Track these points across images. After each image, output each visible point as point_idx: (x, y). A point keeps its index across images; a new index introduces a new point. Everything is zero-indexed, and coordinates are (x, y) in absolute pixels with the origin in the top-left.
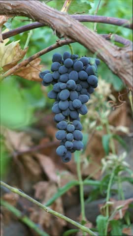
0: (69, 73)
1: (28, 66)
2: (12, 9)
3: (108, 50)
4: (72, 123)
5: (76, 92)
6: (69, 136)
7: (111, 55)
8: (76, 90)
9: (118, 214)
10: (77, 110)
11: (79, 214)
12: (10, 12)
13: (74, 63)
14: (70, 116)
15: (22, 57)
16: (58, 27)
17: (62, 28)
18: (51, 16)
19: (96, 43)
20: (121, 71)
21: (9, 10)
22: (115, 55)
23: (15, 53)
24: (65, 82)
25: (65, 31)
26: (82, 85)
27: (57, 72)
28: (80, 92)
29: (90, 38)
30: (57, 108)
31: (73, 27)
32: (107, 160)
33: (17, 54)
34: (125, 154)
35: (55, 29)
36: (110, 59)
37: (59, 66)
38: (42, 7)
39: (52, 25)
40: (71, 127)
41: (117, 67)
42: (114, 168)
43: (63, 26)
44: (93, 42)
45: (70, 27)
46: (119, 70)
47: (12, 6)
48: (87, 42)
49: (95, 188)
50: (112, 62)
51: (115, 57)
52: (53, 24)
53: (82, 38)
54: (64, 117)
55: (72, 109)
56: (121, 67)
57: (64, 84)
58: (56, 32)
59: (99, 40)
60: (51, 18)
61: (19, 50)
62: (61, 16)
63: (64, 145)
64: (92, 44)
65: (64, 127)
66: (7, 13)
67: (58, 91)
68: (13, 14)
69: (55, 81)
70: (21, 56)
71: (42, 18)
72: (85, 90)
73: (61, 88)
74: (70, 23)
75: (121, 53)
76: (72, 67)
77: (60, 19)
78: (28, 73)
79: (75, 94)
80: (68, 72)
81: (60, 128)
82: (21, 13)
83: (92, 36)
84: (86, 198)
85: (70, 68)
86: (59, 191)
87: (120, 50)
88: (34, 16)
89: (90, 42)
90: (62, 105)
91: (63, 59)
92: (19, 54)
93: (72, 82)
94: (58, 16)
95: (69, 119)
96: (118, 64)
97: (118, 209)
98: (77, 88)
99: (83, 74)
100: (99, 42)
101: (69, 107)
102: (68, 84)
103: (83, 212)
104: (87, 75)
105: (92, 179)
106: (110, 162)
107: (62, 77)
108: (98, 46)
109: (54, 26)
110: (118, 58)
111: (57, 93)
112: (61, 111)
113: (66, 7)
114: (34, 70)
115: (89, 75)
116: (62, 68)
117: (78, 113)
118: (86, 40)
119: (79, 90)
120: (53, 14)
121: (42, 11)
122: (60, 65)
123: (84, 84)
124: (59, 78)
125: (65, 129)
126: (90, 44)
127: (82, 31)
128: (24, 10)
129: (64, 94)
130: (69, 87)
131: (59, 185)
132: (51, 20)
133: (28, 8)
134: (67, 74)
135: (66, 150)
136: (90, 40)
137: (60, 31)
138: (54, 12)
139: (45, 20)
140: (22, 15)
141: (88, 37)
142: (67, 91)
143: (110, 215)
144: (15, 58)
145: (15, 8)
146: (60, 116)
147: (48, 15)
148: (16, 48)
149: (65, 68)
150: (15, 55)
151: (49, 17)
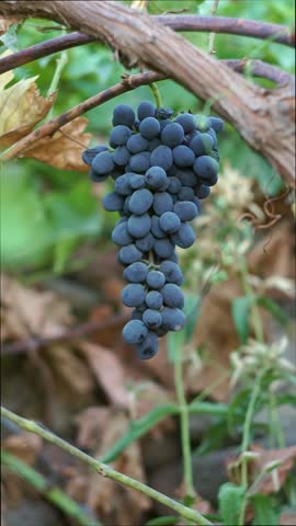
0: (151, 152)
1: (57, 135)
3: (240, 95)
4: (158, 266)
5: (167, 195)
6: (153, 297)
8: (167, 191)
9: (269, 480)
10: (171, 236)
11: (179, 480)
12: (14, 8)
13: (163, 126)
14: (153, 250)
15: (44, 115)
16: (123, 43)
17: (133, 45)
18: (107, 18)
19: (211, 80)
20: (268, 144)
21: (10, 4)
22: (256, 107)
23: (26, 105)
24: (143, 173)
25: (141, 50)
26: (181, 180)
27: (124, 148)
28: (176, 196)
29: (198, 69)
30: (125, 231)
31: (158, 42)
32: (243, 355)
33: (32, 108)
35: (117, 47)
36: (243, 116)
37: (128, 135)
39: (110, 39)
40: (156, 275)
41: (261, 135)
42: (261, 373)
43: (135, 40)
45: (152, 43)
46: (264, 141)
48: (191, 78)
49: (216, 420)
50: (247, 123)
51: (256, 112)
52: (112, 36)
53: (181, 68)
54: (141, 254)
55: (157, 233)
56: (268, 134)
57: (140, 176)
58: (120, 54)
59: (218, 71)
60: (108, 22)
61: (35, 98)
62: (130, 18)
63: (141, 319)
64: (201, 81)
65: (141, 278)
66: (5, 12)
67: (127, 192)
68: (21, 13)
69: (119, 169)
70: (40, 112)
71: (87, 23)
72: (188, 191)
73: (133, 186)
74: (150, 32)
75: (268, 101)
76: (159, 136)
77: (128, 24)
78: (57, 153)
79: (166, 199)
80: (148, 150)
81: (132, 278)
82: (39, 11)
83: (202, 62)
84: (195, 444)
85: (154, 138)
86: (132, 427)
87: (266, 94)
88: (68, 19)
89: (197, 78)
90: (135, 225)
91: (137, 119)
92: (35, 108)
93: (157, 172)
94: (122, 17)
95: (151, 258)
96: (262, 127)
97: (270, 470)
98: (170, 185)
99: (185, 152)
100: (218, 77)
101: (151, 231)
102: (149, 177)
103: (188, 477)
104: (193, 155)
105: (208, 399)
106: (251, 360)
107: (135, 160)
108: (217, 86)
109: (114, 40)
110: (262, 113)
111: (124, 197)
112: (134, 239)
114: (72, 144)
115: (197, 156)
116: (135, 140)
117: (173, 245)
118: (186, 71)
119: (174, 189)
120: (111, 11)
122: (130, 132)
123: (186, 176)
124: (128, 163)
125: (143, 282)
126: (197, 82)
127: (180, 52)
128: (44, 4)
129: (139, 200)
130: (152, 182)
131: (134, 414)
132: (106, 27)
134: (147, 153)
135: (144, 330)
136: (198, 74)
137: (129, 52)
138: (113, 9)
139: (93, 26)
141: (192, 65)
142: (146, 193)
143: (250, 483)
144: (27, 116)
146: (132, 250)
147: (97, 17)
148: (28, 95)
149: (141, 139)
150: (28, 110)
151: (104, 20)
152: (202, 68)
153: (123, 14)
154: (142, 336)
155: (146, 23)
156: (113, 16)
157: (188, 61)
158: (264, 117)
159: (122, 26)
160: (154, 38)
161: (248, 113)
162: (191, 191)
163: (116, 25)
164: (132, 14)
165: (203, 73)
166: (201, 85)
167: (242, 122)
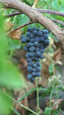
0: (35, 38)
1: (14, 32)
2: (8, 6)
3: (56, 29)
4: (35, 63)
6: (34, 69)
7: (58, 32)
8: (38, 47)
12: (7, 7)
13: (38, 32)
14: (34, 59)
16: (31, 16)
17: (33, 17)
18: (28, 10)
19: (50, 26)
20: (62, 41)
21: (6, 6)
23: (8, 25)
25: (35, 18)
26: (41, 44)
27: (29, 37)
28: (40, 48)
29: (47, 23)
30: (28, 55)
31: (39, 17)
32: (51, 78)
33: (9, 26)
34: (59, 76)
35: (30, 17)
36: (57, 34)
38: (24, 5)
39: (28, 15)
40: (35, 65)
42: (54, 83)
43: (34, 16)
44: (49, 25)
45: (37, 17)
46: (61, 40)
47: (8, 4)
48: (46, 25)
49: (44, 92)
50: (58, 36)
51: (60, 34)
52: (29, 15)
53: (44, 23)
54: (32, 60)
55: (36, 56)
56: (62, 39)
57: (32, 43)
58: (30, 19)
59: (52, 24)
60: (28, 11)
61: (10, 24)
62: (33, 11)
63: (31, 74)
64: (48, 26)
65: (32, 65)
66: (5, 7)
67: (29, 47)
68: (9, 8)
69: (28, 41)
70: (11, 27)
71: (23, 11)
73: (31, 46)
74: (37, 14)
75: (63, 31)
76: (37, 35)
77: (32, 12)
78: (14, 36)
79: (38, 48)
80: (34, 37)
81: (30, 65)
83: (48, 22)
86: (26, 93)
87: (62, 30)
88: (19, 10)
89: (47, 25)
90: (31, 54)
91: (32, 30)
92: (10, 26)
93: (36, 43)
95: (34, 61)
96: (61, 37)
98: (39, 46)
99: (42, 38)
100: (52, 25)
101: (34, 55)
102: (35, 44)
103: (38, 104)
104: (44, 39)
105: (43, 87)
106: (52, 80)
107: (31, 40)
108: (51, 27)
109: (29, 16)
110: (61, 34)
112: (30, 57)
113: (35, 5)
114: (17, 34)
115: (45, 39)
117: (39, 58)
118: (45, 24)
119: (40, 46)
120: (29, 9)
121: (23, 7)
122: (31, 33)
123: (43, 44)
124: (30, 40)
125: (32, 66)
126: (47, 26)
127: (44, 19)
128: (14, 6)
129: (32, 49)
132: (28, 13)
133: (16, 5)
134: (34, 38)
135: (32, 76)
136: (47, 24)
137: (32, 18)
138: (29, 8)
139: (25, 12)
140: (13, 8)
141: (46, 22)
142: (34, 47)
144: (8, 28)
145: (9, 5)
146: (30, 59)
147: (26, 10)
148: (8, 23)
149: (33, 35)
150: (8, 26)
151: (27, 11)
152: (48, 23)
153: (32, 10)
154: (31, 78)
155: (36, 12)
156: (29, 10)
157: (45, 21)
158: (62, 35)
159: (31, 13)
160: (38, 16)
161: (58, 34)
162: (43, 47)
163: (30, 12)
164: (33, 10)
165: (48, 24)
166: (48, 27)
167: (57, 36)
